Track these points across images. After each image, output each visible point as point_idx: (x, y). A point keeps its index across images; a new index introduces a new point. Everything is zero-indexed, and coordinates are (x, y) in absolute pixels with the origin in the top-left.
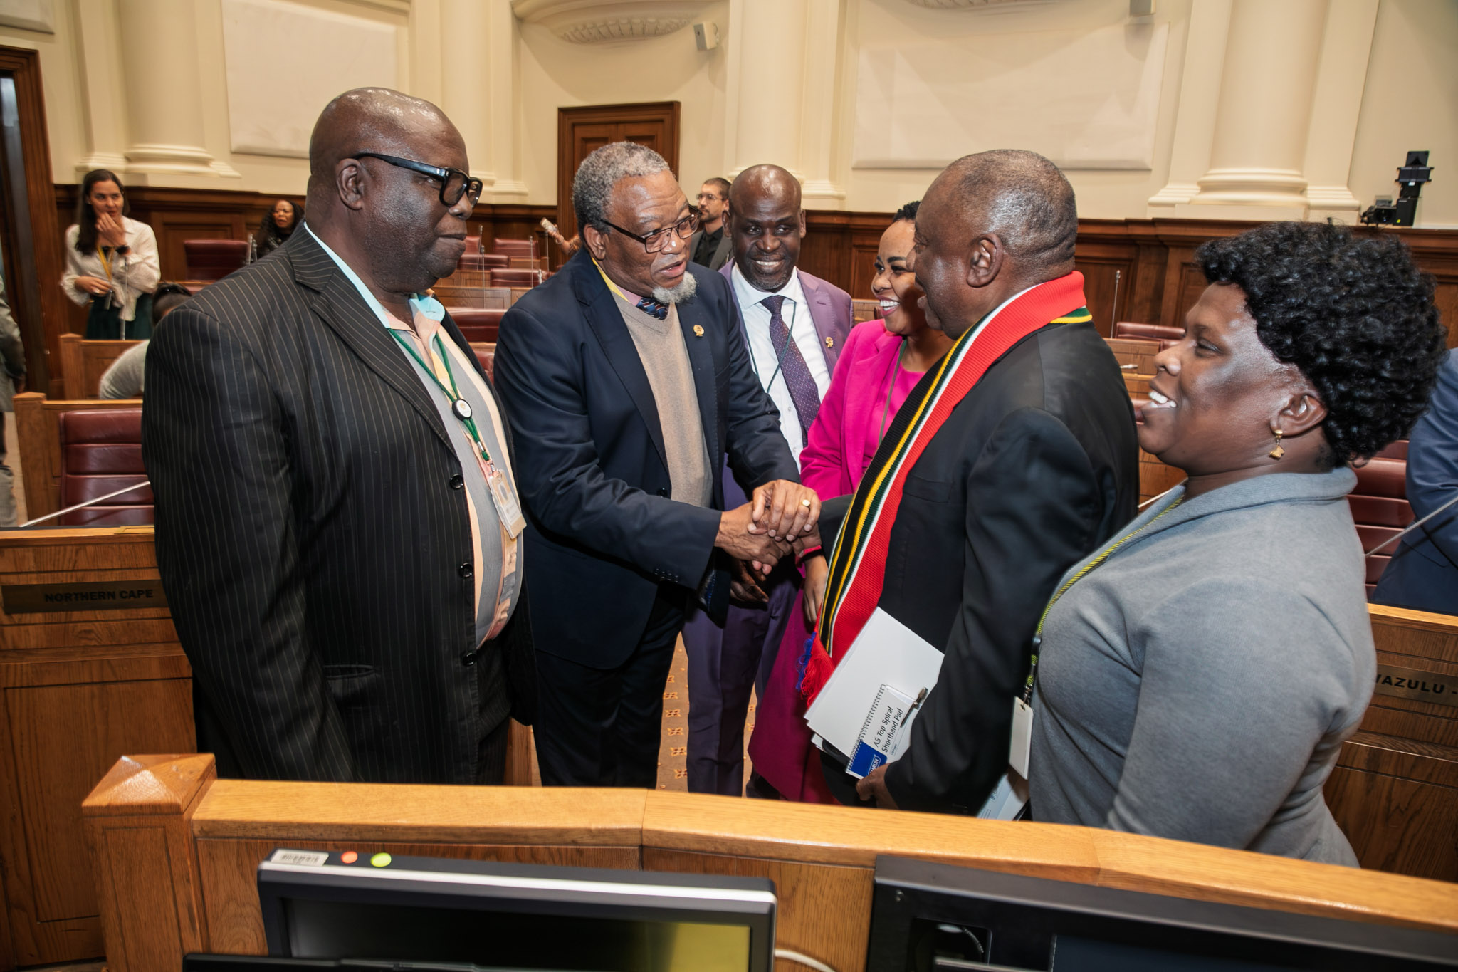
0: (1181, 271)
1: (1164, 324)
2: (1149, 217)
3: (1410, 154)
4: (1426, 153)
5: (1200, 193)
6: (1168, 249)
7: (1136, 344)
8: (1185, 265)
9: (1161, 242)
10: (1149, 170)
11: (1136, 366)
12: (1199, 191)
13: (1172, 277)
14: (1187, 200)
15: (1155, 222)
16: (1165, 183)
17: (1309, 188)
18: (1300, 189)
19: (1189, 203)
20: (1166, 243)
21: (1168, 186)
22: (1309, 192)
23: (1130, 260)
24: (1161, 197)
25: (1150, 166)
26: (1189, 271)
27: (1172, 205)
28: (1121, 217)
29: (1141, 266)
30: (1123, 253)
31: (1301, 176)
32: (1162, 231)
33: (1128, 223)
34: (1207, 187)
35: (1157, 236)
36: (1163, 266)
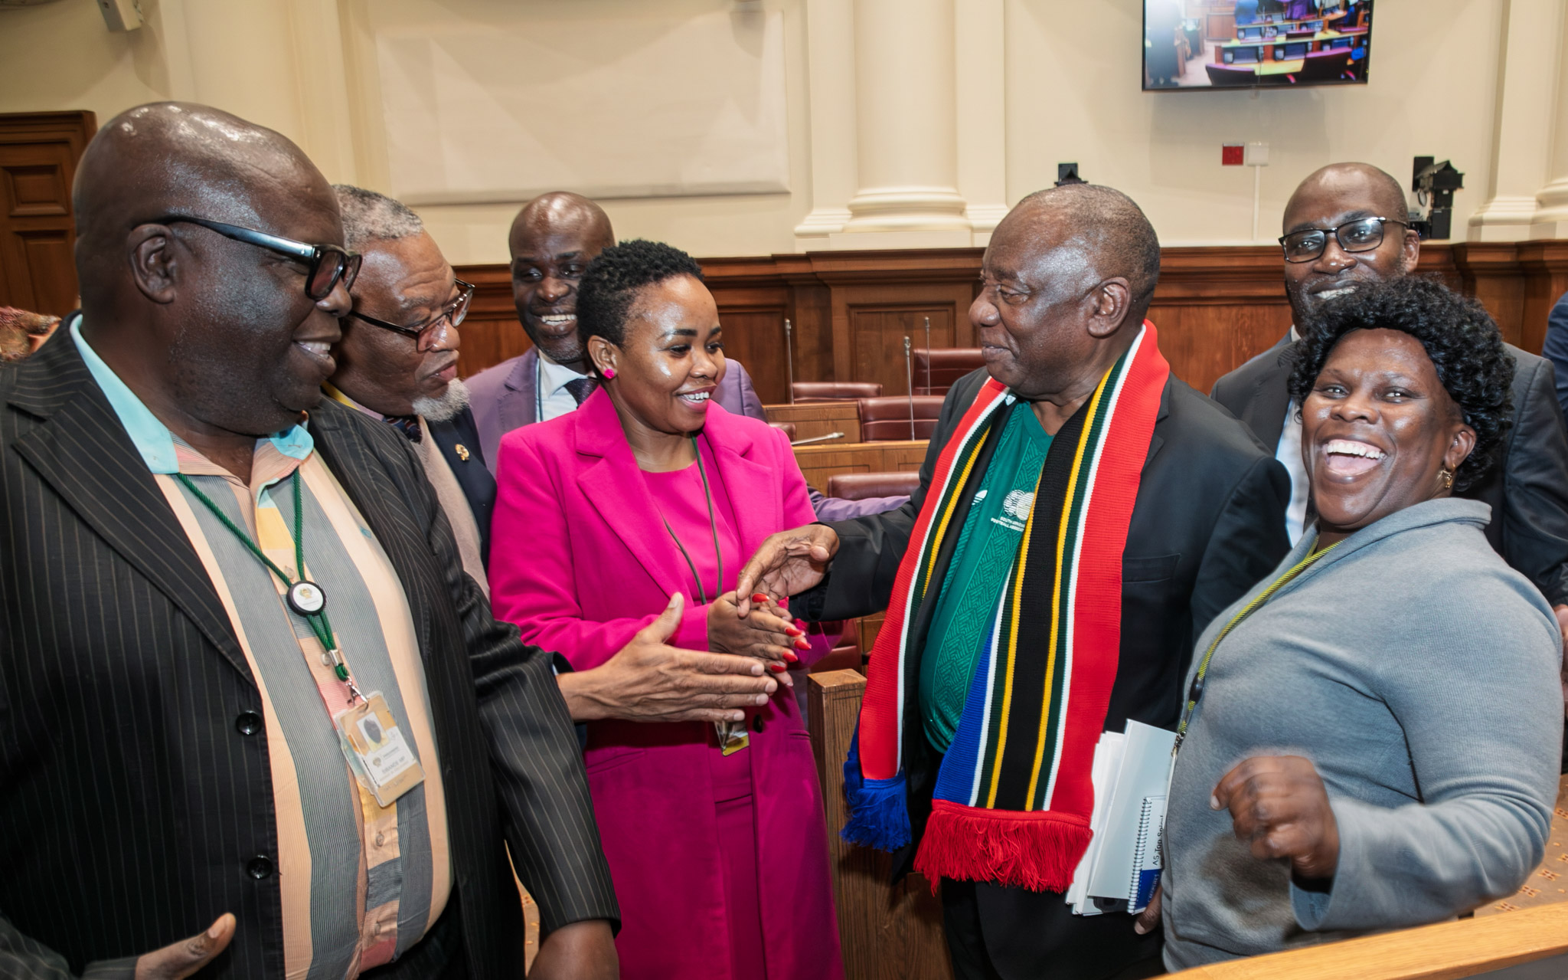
0: (848, 314)
1: (840, 380)
2: (801, 248)
3: (1061, 166)
4: (1075, 165)
5: (852, 218)
6: (830, 289)
7: (823, 408)
8: (852, 306)
9: (818, 279)
10: (786, 193)
11: (842, 434)
12: (850, 216)
13: (840, 323)
14: (839, 227)
15: (810, 257)
16: (810, 206)
17: (968, 207)
18: (958, 209)
19: (843, 231)
20: (826, 282)
21: (815, 212)
22: (968, 212)
23: (783, 306)
24: (808, 225)
25: (789, 189)
26: (858, 313)
27: (824, 235)
28: (766, 252)
29: (799, 312)
30: (774, 298)
31: (958, 194)
32: (819, 267)
33: (775, 259)
34: (858, 212)
35: (814, 273)
36: (826, 310)
